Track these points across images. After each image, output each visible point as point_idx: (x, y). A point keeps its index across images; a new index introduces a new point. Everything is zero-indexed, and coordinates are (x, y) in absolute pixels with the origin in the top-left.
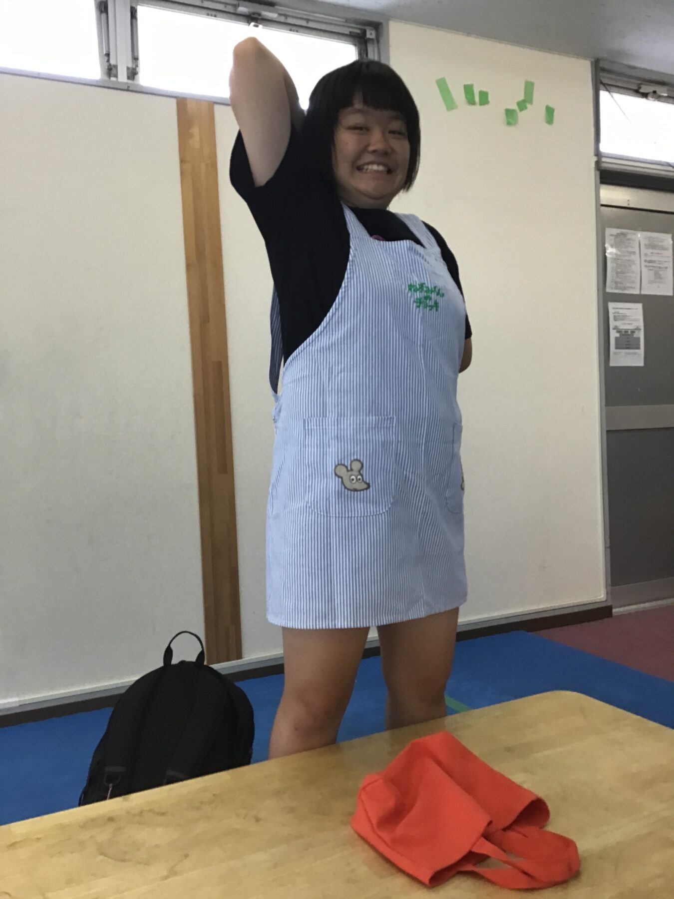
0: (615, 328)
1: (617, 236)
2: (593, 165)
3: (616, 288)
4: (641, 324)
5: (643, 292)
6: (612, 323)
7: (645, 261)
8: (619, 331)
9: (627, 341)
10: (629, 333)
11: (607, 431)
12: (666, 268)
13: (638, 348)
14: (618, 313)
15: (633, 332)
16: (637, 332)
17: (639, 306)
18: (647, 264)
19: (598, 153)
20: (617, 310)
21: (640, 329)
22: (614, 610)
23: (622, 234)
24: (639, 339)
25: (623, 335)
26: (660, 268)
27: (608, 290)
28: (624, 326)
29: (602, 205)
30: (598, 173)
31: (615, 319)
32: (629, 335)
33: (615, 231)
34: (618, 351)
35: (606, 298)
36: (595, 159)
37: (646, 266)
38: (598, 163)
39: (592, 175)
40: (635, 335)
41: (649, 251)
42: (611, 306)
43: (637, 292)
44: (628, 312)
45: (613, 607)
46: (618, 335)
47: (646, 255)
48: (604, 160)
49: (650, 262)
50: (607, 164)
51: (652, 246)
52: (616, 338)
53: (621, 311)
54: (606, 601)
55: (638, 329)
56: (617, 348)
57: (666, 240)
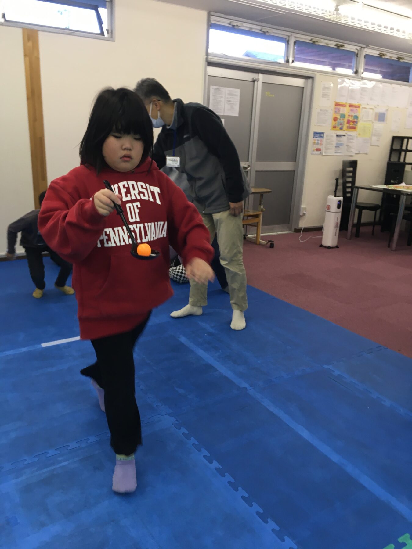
1: (215, 89)
2: (205, 60)
5: (226, 114)
7: (227, 101)
12: (236, 104)
18: (227, 102)
19: (207, 54)
23: (218, 89)
26: (233, 104)
29: (209, 76)
30: (206, 63)
33: (215, 87)
36: (205, 57)
37: (227, 103)
38: (207, 58)
39: (204, 63)
41: (229, 96)
43: (222, 114)
47: (228, 98)
48: (209, 57)
49: (230, 101)
50: (211, 59)
51: (230, 94)
57: (238, 92)
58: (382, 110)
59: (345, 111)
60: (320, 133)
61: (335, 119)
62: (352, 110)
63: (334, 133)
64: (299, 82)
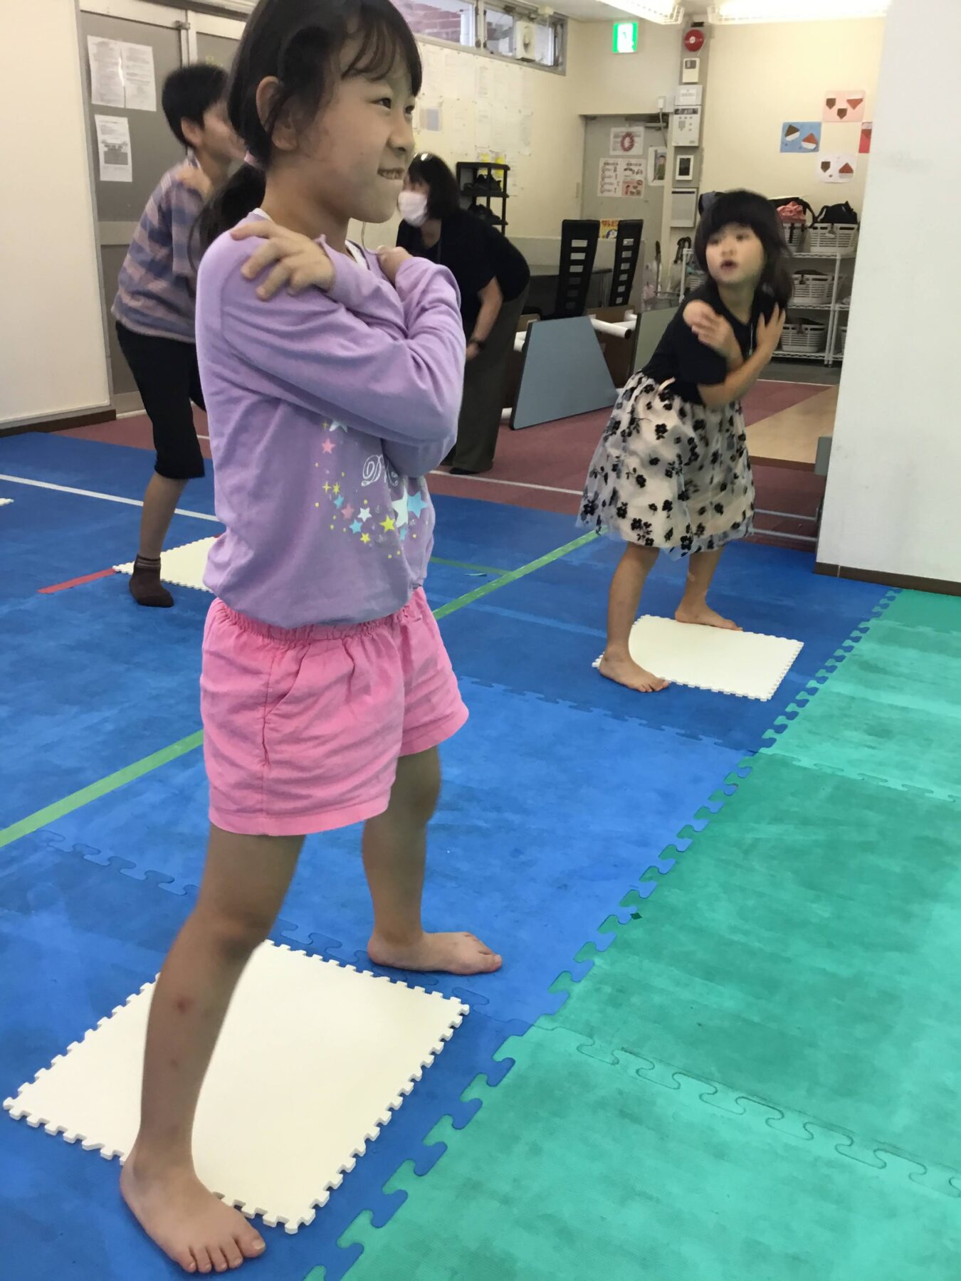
0: (104, 142)
1: (99, 44)
3: (102, 100)
4: (127, 139)
5: (129, 106)
6: (100, 137)
7: (128, 74)
8: (107, 146)
9: (115, 155)
10: (117, 147)
11: (103, 247)
12: (148, 81)
13: (126, 163)
14: (104, 126)
15: (120, 147)
16: (124, 147)
17: (124, 122)
18: (130, 77)
20: (103, 123)
21: (127, 145)
22: (118, 415)
23: (104, 43)
24: (126, 154)
25: (111, 150)
26: (142, 82)
27: (94, 102)
28: (112, 140)
29: (82, 11)
31: (103, 133)
32: (115, 150)
33: (99, 39)
34: (107, 165)
35: (92, 110)
37: (129, 79)
40: (123, 151)
41: (131, 63)
42: (99, 119)
43: (122, 106)
44: (115, 127)
45: (117, 411)
46: (106, 149)
47: (129, 67)
49: (135, 75)
51: (133, 57)
52: (106, 153)
53: (107, 125)
54: (110, 405)
55: (125, 144)
56: (107, 162)
57: (148, 51)
58: (428, 103)
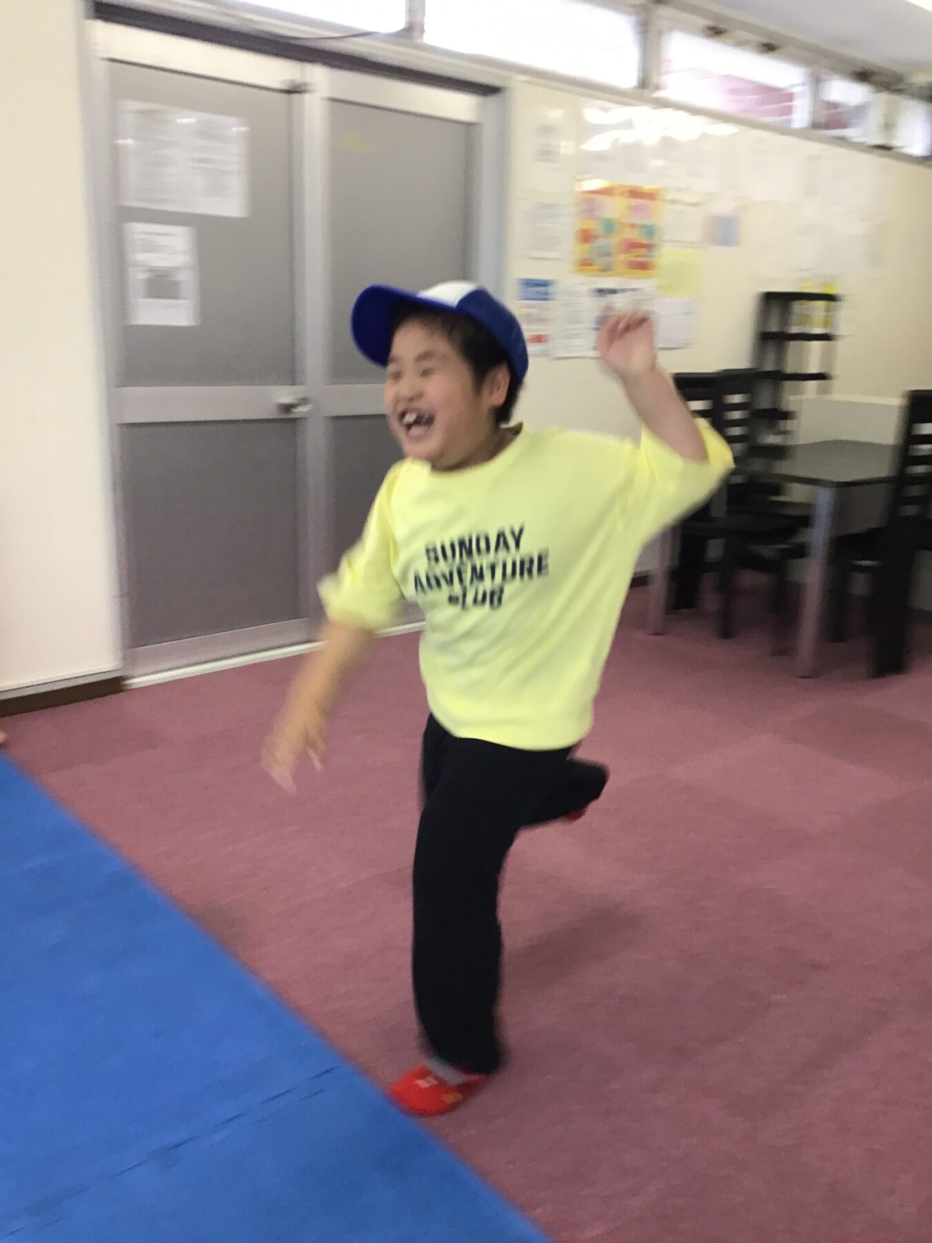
0: (139, 264)
1: (141, 113)
3: (143, 199)
4: (187, 259)
6: (132, 257)
7: (197, 159)
8: (145, 270)
9: (162, 285)
10: (166, 273)
11: (121, 426)
12: (232, 172)
13: (184, 297)
14: (144, 240)
16: (181, 272)
18: (197, 164)
20: (142, 236)
21: (187, 268)
23: (150, 111)
24: (183, 283)
25: (154, 276)
26: (219, 172)
27: (124, 202)
28: (158, 261)
31: (140, 250)
32: (163, 276)
33: (137, 105)
34: (145, 300)
35: (119, 215)
37: (197, 168)
40: (179, 278)
41: (200, 144)
44: (164, 241)
46: (144, 275)
47: (196, 149)
49: (206, 161)
51: (206, 133)
52: (143, 282)
55: (183, 267)
57: (236, 128)
58: (722, 207)
59: (615, 208)
60: (544, 284)
61: (586, 237)
62: (636, 209)
63: (587, 282)
64: (458, 106)
